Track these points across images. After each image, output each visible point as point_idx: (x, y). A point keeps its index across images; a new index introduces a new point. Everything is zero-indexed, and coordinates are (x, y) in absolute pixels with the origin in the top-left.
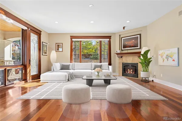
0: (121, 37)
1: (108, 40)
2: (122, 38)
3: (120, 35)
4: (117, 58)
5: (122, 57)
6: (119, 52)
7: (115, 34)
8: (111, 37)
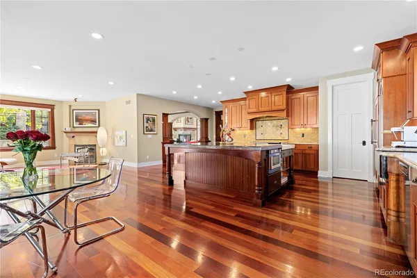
0: (72, 108)
1: (50, 110)
2: (73, 110)
3: (70, 106)
4: (66, 138)
5: (73, 137)
6: (68, 129)
7: (61, 102)
8: (55, 107)
